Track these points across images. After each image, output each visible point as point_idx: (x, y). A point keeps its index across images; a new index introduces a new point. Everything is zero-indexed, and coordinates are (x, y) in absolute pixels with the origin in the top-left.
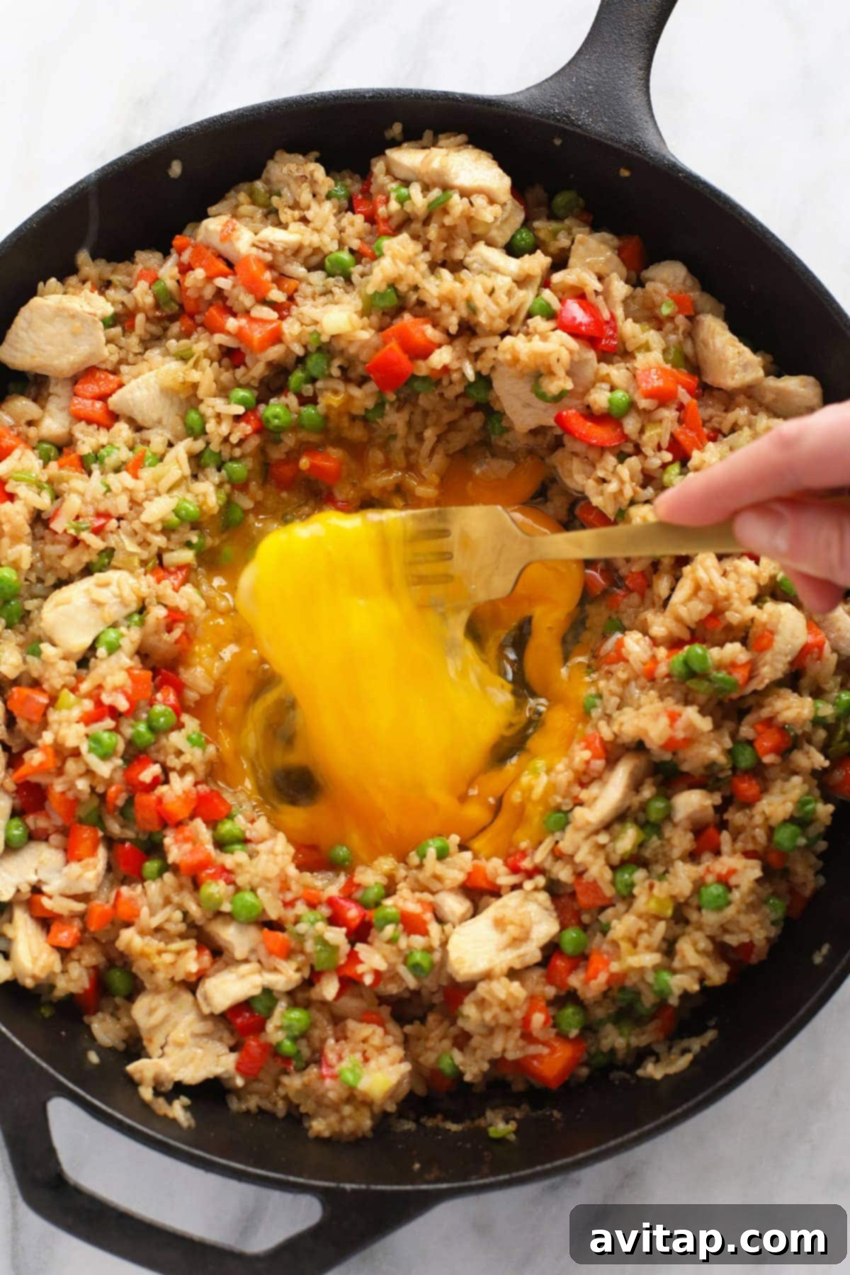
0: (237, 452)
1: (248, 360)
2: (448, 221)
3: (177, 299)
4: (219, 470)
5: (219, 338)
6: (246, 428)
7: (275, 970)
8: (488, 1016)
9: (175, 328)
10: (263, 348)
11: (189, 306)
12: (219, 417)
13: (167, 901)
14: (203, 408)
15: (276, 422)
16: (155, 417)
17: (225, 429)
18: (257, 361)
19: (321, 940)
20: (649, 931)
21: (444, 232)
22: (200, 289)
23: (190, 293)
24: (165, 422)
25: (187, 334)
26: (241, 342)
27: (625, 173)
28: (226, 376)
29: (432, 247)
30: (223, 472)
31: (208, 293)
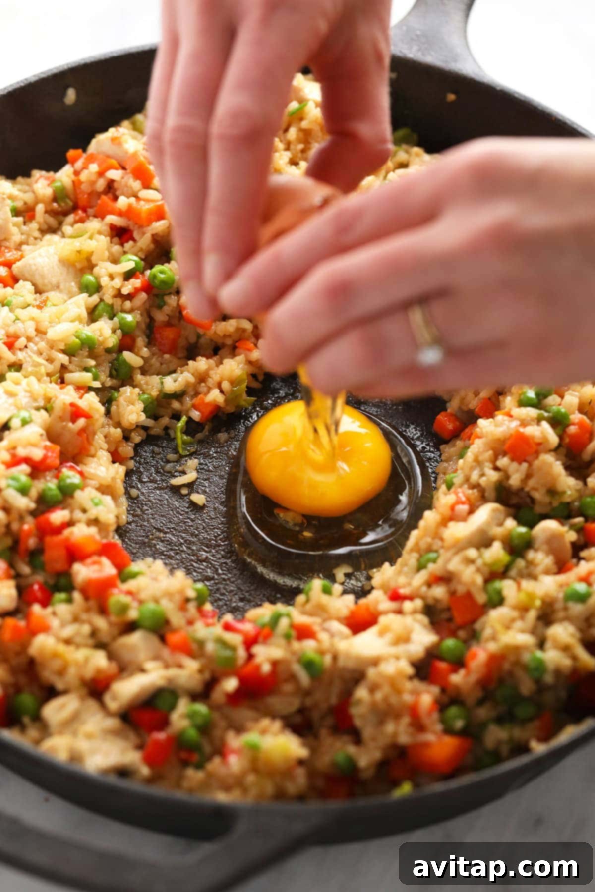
0: (128, 304)
1: (136, 235)
2: (304, 124)
3: (72, 197)
4: (111, 318)
5: (111, 219)
6: (136, 283)
7: (180, 666)
8: (379, 696)
9: (71, 218)
10: (150, 222)
11: (83, 199)
12: (112, 277)
13: (76, 619)
14: (96, 270)
15: (162, 276)
16: (54, 281)
17: (118, 282)
18: (144, 234)
19: (221, 642)
20: (522, 618)
21: (301, 135)
22: (93, 183)
23: (84, 187)
24: (62, 286)
25: (82, 221)
26: (129, 219)
27: (451, 97)
28: (116, 248)
29: (292, 147)
30: (115, 319)
31: (101, 185)
